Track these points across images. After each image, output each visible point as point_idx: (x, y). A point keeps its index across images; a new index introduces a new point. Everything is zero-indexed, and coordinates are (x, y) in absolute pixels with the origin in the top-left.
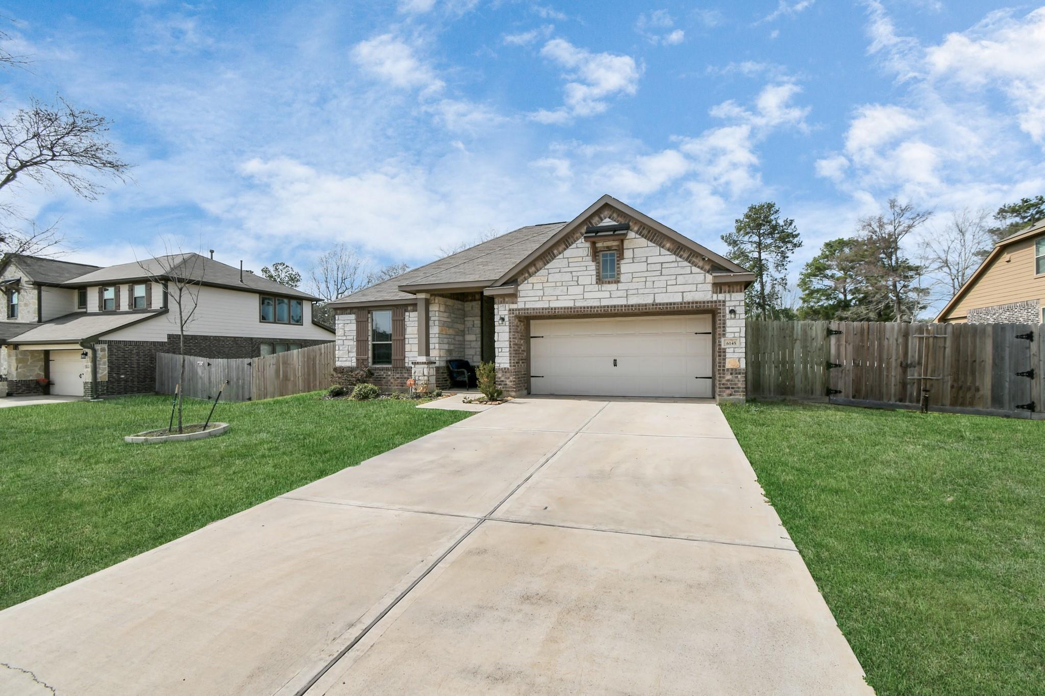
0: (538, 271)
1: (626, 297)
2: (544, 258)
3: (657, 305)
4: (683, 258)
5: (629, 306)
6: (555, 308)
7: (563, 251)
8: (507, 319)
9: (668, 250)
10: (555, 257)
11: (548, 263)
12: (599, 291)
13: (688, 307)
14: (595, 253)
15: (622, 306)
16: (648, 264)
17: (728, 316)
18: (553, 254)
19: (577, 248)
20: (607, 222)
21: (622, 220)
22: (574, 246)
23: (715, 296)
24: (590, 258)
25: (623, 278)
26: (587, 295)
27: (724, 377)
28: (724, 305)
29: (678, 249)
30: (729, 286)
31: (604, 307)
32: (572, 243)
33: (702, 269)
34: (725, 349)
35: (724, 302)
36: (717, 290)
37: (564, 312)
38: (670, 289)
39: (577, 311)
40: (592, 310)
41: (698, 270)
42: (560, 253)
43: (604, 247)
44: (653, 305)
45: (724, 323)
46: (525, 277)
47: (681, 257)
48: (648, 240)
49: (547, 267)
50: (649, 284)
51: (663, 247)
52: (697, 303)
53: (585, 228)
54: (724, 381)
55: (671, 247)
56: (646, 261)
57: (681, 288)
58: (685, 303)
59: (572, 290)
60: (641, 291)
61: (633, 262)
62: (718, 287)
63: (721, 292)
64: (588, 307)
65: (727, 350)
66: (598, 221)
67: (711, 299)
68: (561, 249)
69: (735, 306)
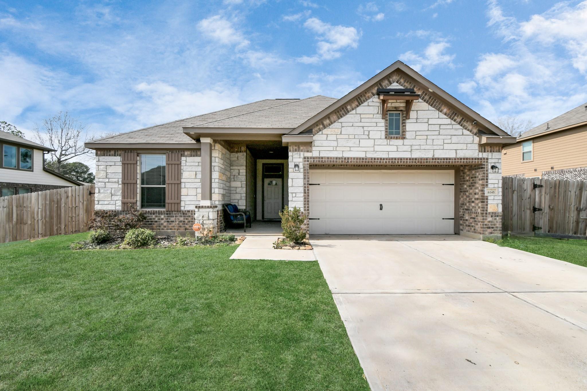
0: (332, 123)
1: (411, 151)
2: (338, 112)
3: (436, 159)
4: (457, 122)
5: (413, 159)
6: (348, 158)
7: (355, 108)
8: (301, 166)
9: (445, 114)
10: (348, 112)
11: (342, 117)
12: (387, 144)
13: (461, 162)
14: (385, 113)
15: (407, 159)
16: (429, 125)
17: (490, 170)
18: (347, 109)
19: (368, 106)
20: (395, 86)
21: (408, 86)
22: (366, 104)
23: (480, 154)
24: (380, 116)
25: (408, 135)
26: (377, 148)
27: (486, 219)
28: (487, 162)
29: (453, 114)
30: (491, 147)
31: (392, 159)
32: (364, 101)
33: (471, 132)
34: (487, 197)
35: (487, 159)
36: (482, 149)
37: (357, 162)
38: (446, 146)
39: (368, 162)
40: (382, 161)
41: (468, 133)
42: (353, 109)
43: (393, 107)
44: (433, 159)
45: (487, 176)
46: (319, 129)
47: (455, 121)
48: (429, 104)
49: (341, 120)
50: (429, 142)
51: (441, 112)
52: (467, 159)
53: (376, 88)
54: (486, 223)
55: (448, 112)
56: (428, 122)
57: (455, 147)
58: (458, 159)
59: (363, 143)
60: (423, 147)
61: (417, 122)
62: (483, 147)
63: (485, 152)
64: (378, 159)
65: (489, 198)
66: (387, 84)
67: (478, 157)
68: (354, 105)
69: (495, 163)
